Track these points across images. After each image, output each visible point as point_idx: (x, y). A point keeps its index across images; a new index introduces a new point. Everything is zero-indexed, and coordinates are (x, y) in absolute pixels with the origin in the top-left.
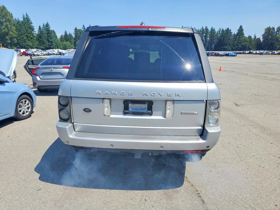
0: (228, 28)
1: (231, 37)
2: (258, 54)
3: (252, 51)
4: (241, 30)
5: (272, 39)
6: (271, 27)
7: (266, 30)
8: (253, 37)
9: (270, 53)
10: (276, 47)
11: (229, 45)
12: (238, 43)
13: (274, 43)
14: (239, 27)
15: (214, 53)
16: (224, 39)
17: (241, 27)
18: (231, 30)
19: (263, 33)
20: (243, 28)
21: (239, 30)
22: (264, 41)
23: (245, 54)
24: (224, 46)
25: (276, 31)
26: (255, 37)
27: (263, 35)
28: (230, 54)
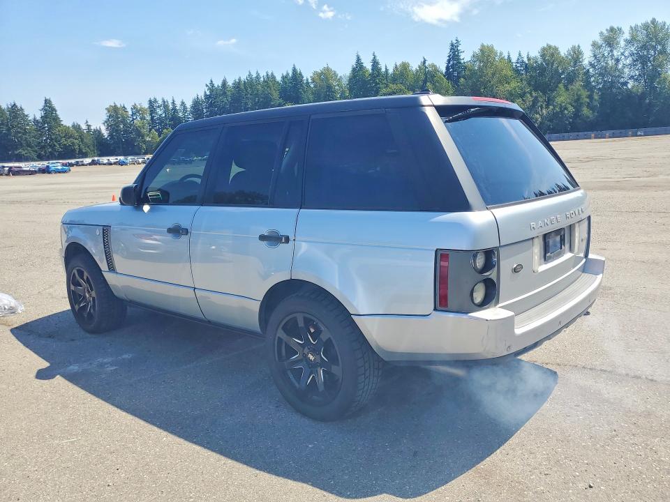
0: (15, 105)
1: (28, 125)
2: (115, 163)
3: (96, 159)
4: (49, 109)
5: (125, 131)
6: (119, 106)
7: (109, 111)
8: (84, 127)
9: (140, 160)
10: (140, 148)
11: (29, 145)
12: (52, 139)
13: (133, 140)
14: (42, 104)
15: (7, 167)
16: (9, 130)
17: (47, 102)
18: (22, 109)
19: (105, 117)
20: (55, 104)
21: (44, 109)
22: (111, 135)
23: (83, 165)
24: (17, 149)
25: (130, 113)
26: (89, 126)
27: (106, 122)
28: (53, 168)
